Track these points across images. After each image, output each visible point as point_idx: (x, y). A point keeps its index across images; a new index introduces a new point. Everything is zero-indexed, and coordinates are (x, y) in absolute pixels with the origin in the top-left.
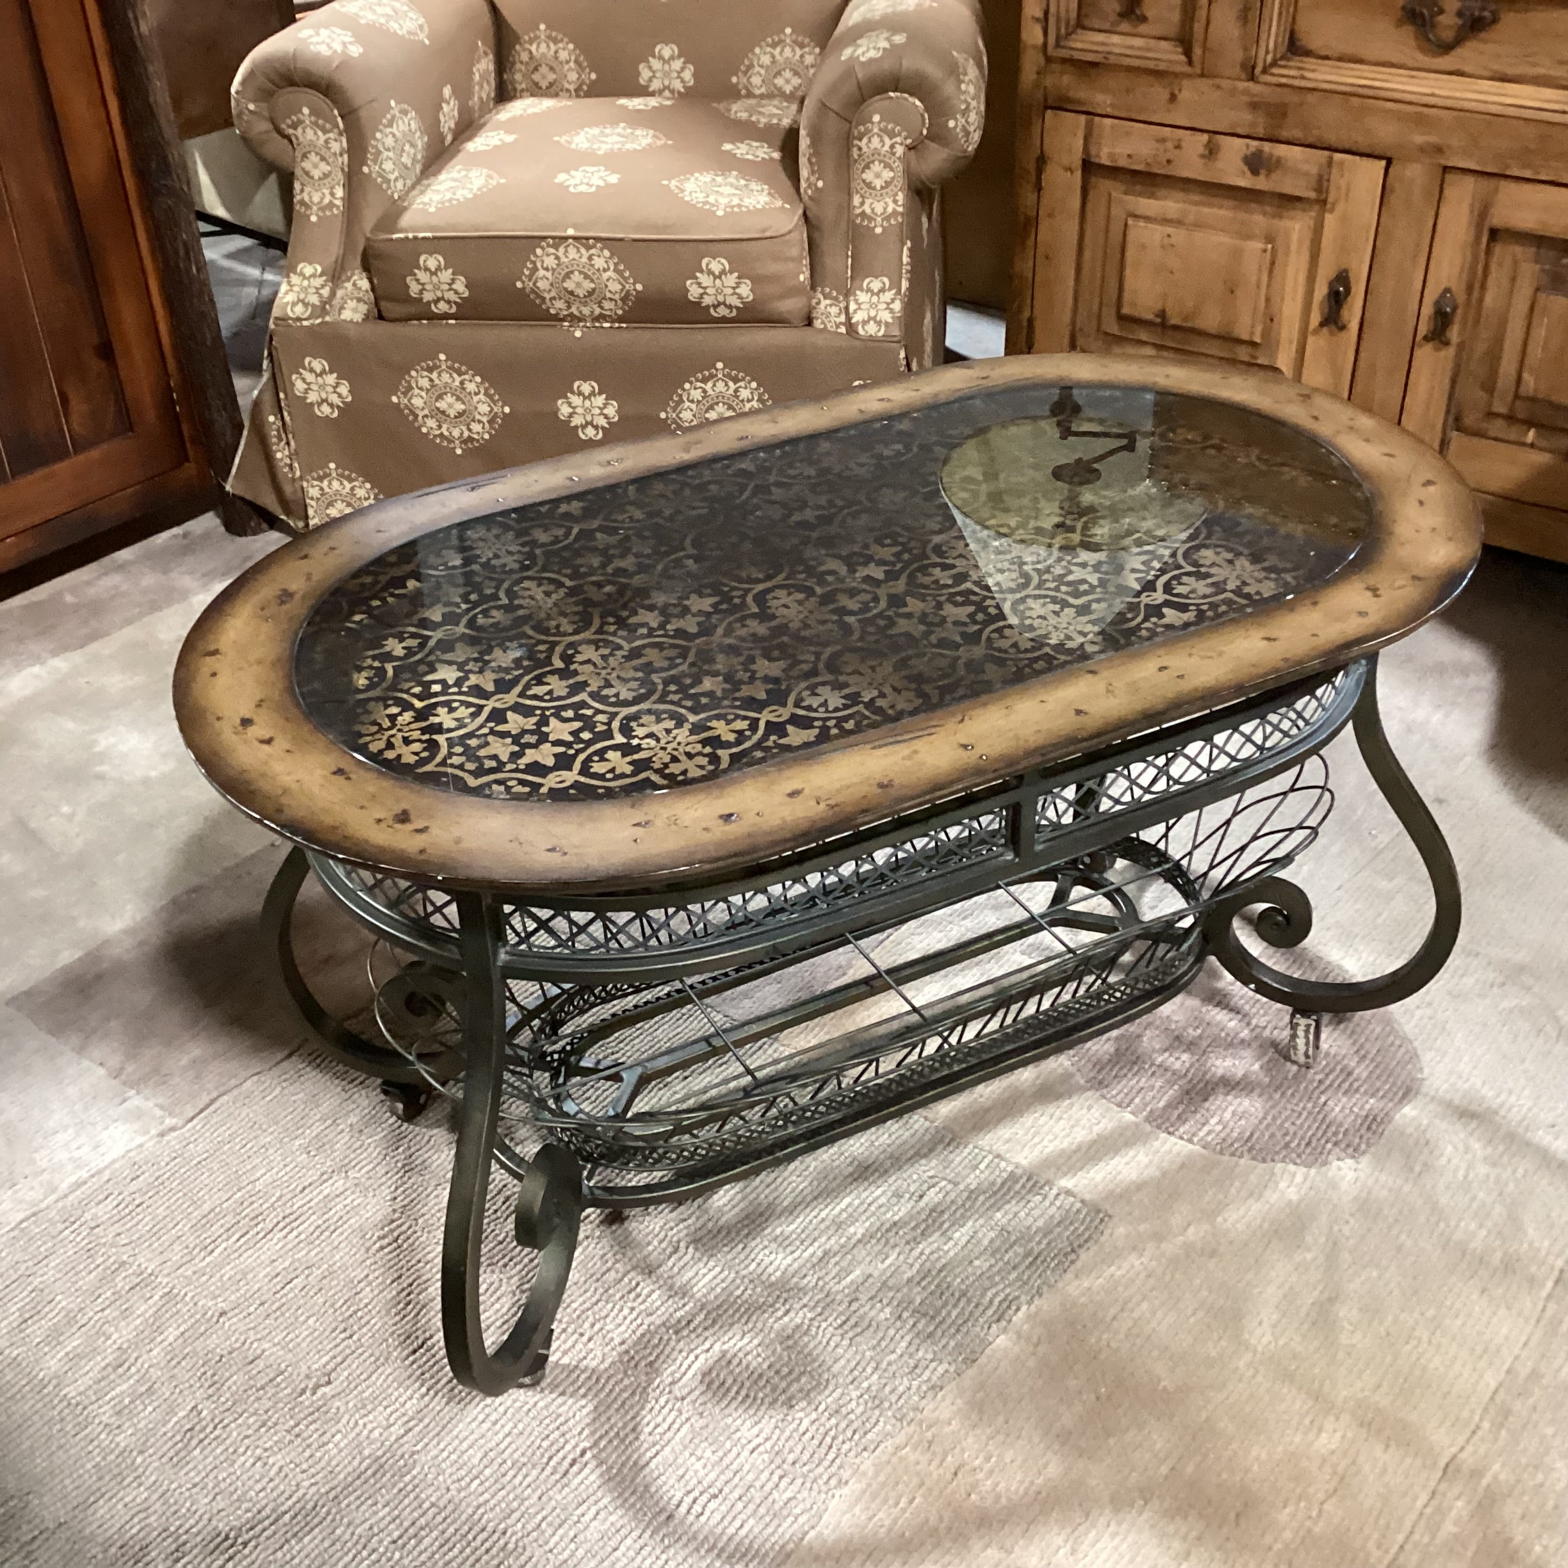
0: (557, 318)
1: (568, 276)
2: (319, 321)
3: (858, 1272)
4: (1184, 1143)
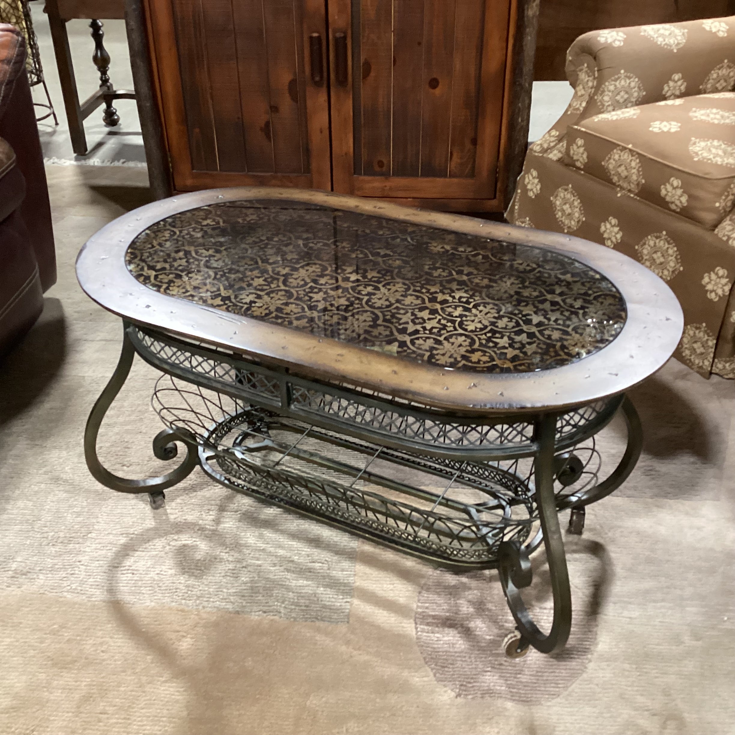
0: (614, 184)
1: (620, 166)
2: (541, 155)
3: (259, 562)
4: (414, 630)
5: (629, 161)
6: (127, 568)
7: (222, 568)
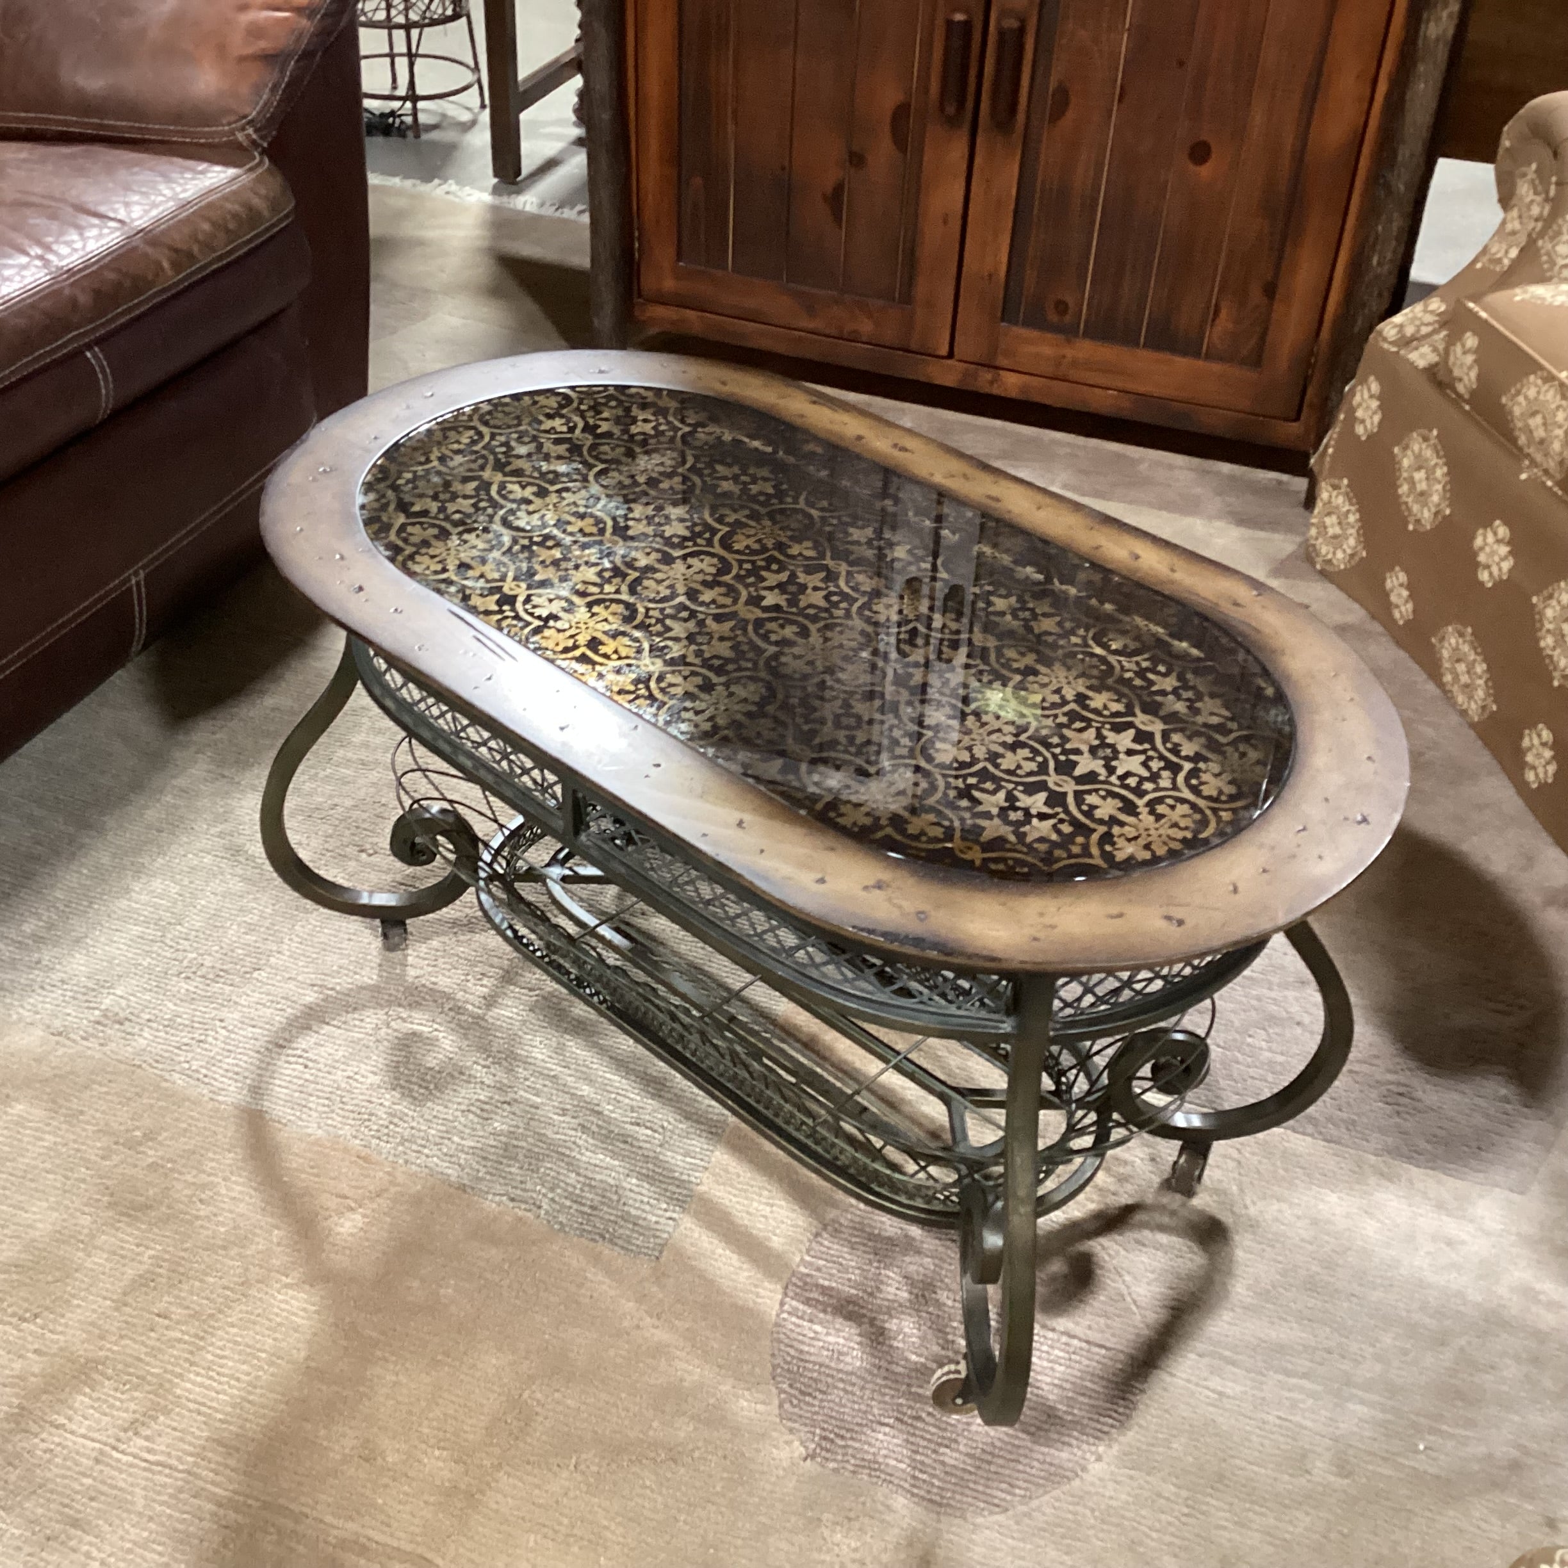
0: (1520, 449)
1: (1534, 414)
2: (1394, 349)
3: (539, 1100)
4: (777, 1306)
5: (1553, 406)
6: (299, 1052)
7: (467, 1094)
